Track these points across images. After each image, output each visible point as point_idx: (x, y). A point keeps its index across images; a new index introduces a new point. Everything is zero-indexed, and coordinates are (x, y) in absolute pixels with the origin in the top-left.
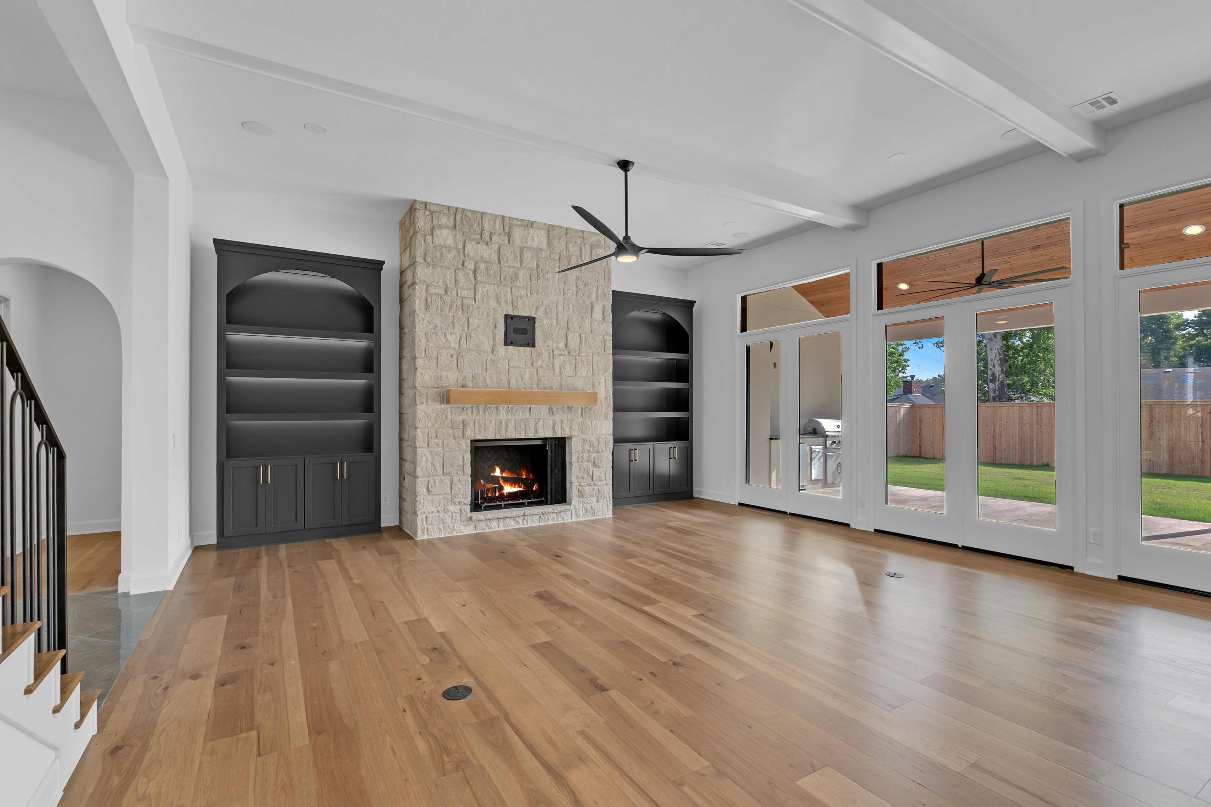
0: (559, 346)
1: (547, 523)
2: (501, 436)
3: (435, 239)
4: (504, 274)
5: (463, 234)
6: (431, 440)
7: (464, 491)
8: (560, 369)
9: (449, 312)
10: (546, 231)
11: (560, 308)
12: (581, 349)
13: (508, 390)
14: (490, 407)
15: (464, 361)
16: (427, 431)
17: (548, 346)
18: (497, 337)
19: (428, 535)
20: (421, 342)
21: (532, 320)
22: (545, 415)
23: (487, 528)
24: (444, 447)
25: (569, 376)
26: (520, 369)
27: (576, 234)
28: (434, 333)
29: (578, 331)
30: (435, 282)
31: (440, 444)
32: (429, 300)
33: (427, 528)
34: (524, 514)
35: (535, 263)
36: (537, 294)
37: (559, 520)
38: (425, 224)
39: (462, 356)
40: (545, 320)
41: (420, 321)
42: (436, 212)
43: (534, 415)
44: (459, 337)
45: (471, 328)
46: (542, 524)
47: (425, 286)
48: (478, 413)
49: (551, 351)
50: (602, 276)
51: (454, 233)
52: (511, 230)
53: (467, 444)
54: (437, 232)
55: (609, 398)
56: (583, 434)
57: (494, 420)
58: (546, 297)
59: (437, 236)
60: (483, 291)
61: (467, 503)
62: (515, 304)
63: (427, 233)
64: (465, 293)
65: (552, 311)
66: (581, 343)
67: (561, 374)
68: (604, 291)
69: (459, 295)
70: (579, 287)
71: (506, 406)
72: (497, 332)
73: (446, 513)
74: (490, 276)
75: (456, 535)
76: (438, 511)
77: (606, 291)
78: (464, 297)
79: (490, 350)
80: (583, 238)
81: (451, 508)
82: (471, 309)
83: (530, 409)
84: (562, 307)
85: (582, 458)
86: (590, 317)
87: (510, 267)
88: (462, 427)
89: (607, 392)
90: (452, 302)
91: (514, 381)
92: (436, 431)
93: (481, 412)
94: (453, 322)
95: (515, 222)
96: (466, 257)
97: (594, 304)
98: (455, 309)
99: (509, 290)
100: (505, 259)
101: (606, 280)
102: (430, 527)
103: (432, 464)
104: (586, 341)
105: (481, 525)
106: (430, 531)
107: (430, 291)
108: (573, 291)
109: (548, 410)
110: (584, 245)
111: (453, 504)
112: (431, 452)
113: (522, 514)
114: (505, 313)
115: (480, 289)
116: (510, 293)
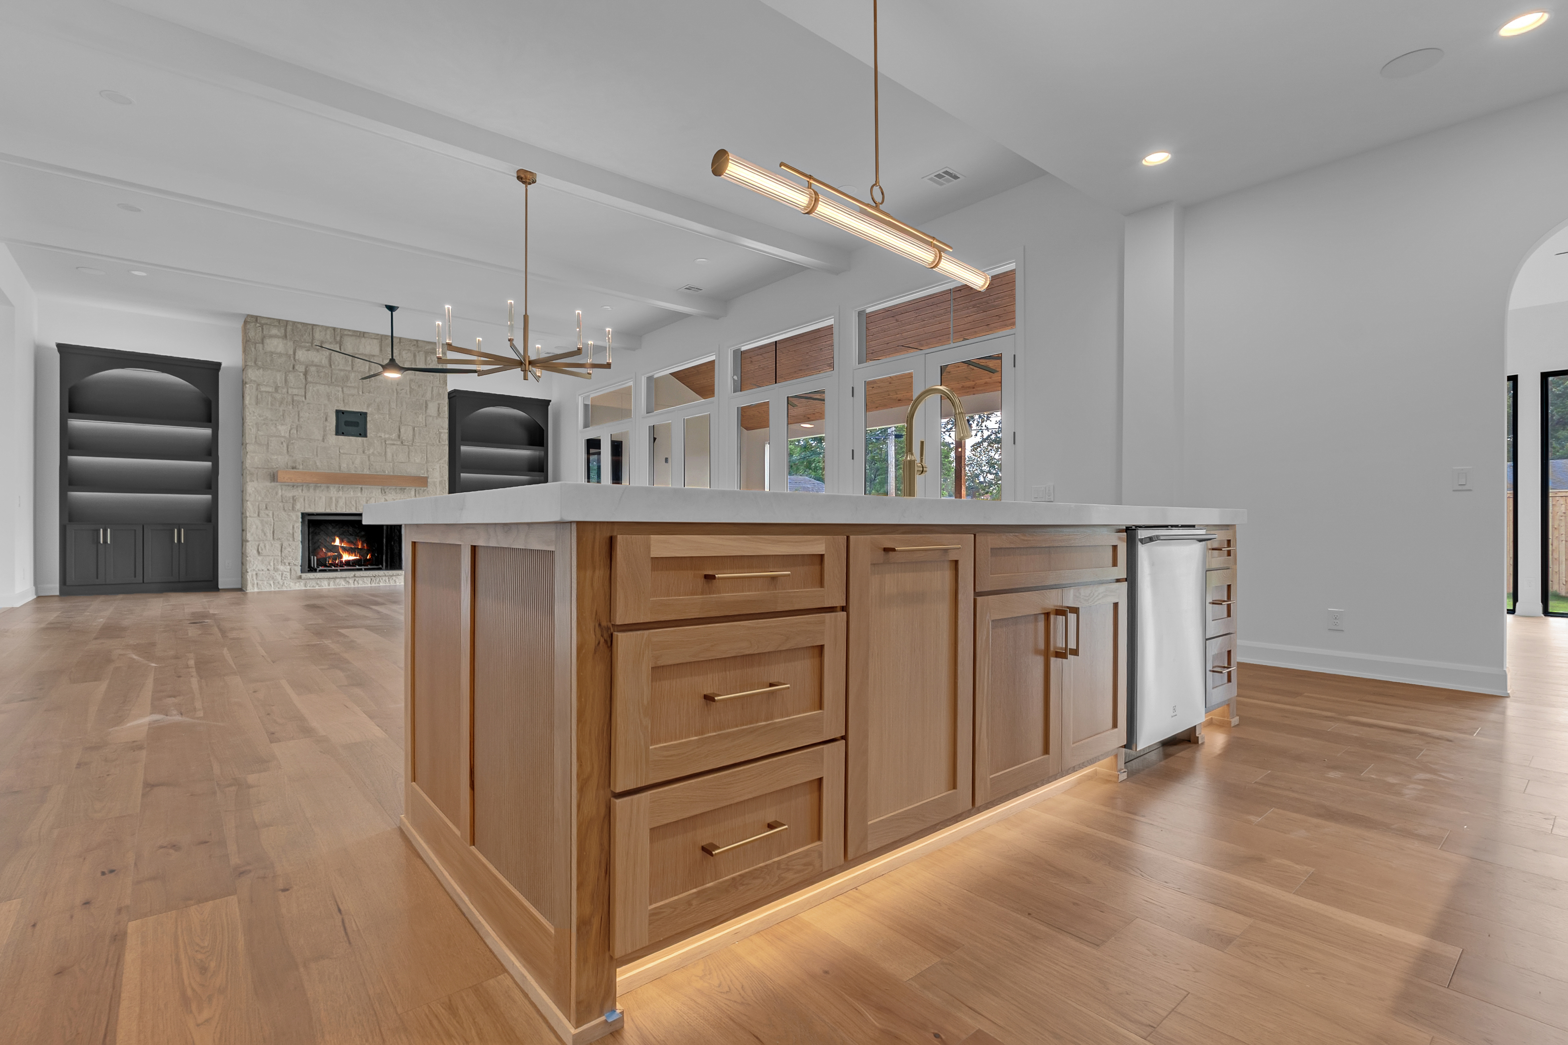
0: (390, 436)
1: (378, 585)
2: (331, 510)
3: (266, 347)
4: (335, 376)
5: (294, 343)
6: (261, 511)
7: (293, 554)
8: (393, 456)
9: (280, 407)
10: (379, 341)
11: (393, 405)
13: (339, 472)
14: (320, 486)
15: (294, 447)
16: (257, 504)
17: (381, 437)
18: (328, 428)
19: (259, 588)
20: (251, 431)
21: (364, 415)
22: (377, 494)
23: (317, 586)
24: (274, 517)
25: (402, 463)
26: (351, 455)
27: (410, 343)
28: (264, 424)
29: (411, 424)
30: (266, 382)
31: (271, 515)
32: (259, 396)
33: (257, 583)
34: (355, 575)
36: (369, 393)
37: (391, 582)
38: (256, 334)
39: (292, 443)
40: (376, 415)
41: (250, 413)
42: (266, 324)
43: (365, 496)
44: (289, 428)
45: (302, 420)
46: (373, 585)
47: (256, 385)
48: (309, 490)
49: (383, 441)
50: (437, 378)
51: (285, 342)
52: (342, 339)
53: (297, 516)
54: (267, 341)
55: (444, 482)
57: (324, 497)
58: (378, 396)
59: (267, 344)
60: (314, 390)
61: (297, 564)
62: (346, 401)
63: (258, 342)
64: (295, 391)
65: (385, 407)
66: (414, 435)
67: (393, 460)
68: (439, 391)
69: (290, 393)
70: (413, 387)
71: (337, 486)
72: (327, 424)
73: (276, 571)
74: (321, 378)
75: (285, 589)
76: (268, 570)
77: (441, 391)
78: (295, 395)
79: (321, 438)
80: (417, 346)
81: (281, 568)
82: (302, 404)
83: (361, 489)
84: (395, 404)
86: (424, 413)
87: (341, 370)
88: (292, 502)
89: (442, 477)
90: (282, 399)
91: (345, 466)
92: (266, 505)
93: (312, 490)
94: (283, 415)
95: (346, 333)
96: (297, 361)
97: (428, 403)
98: (285, 404)
99: (340, 389)
100: (336, 363)
101: (441, 382)
102: (259, 582)
103: (263, 530)
104: (420, 433)
105: (311, 583)
106: (260, 585)
107: (260, 389)
108: (407, 390)
109: (380, 490)
110: (419, 352)
111: (283, 564)
112: (262, 521)
113: (352, 575)
114: (336, 408)
115: (311, 388)
116: (341, 392)
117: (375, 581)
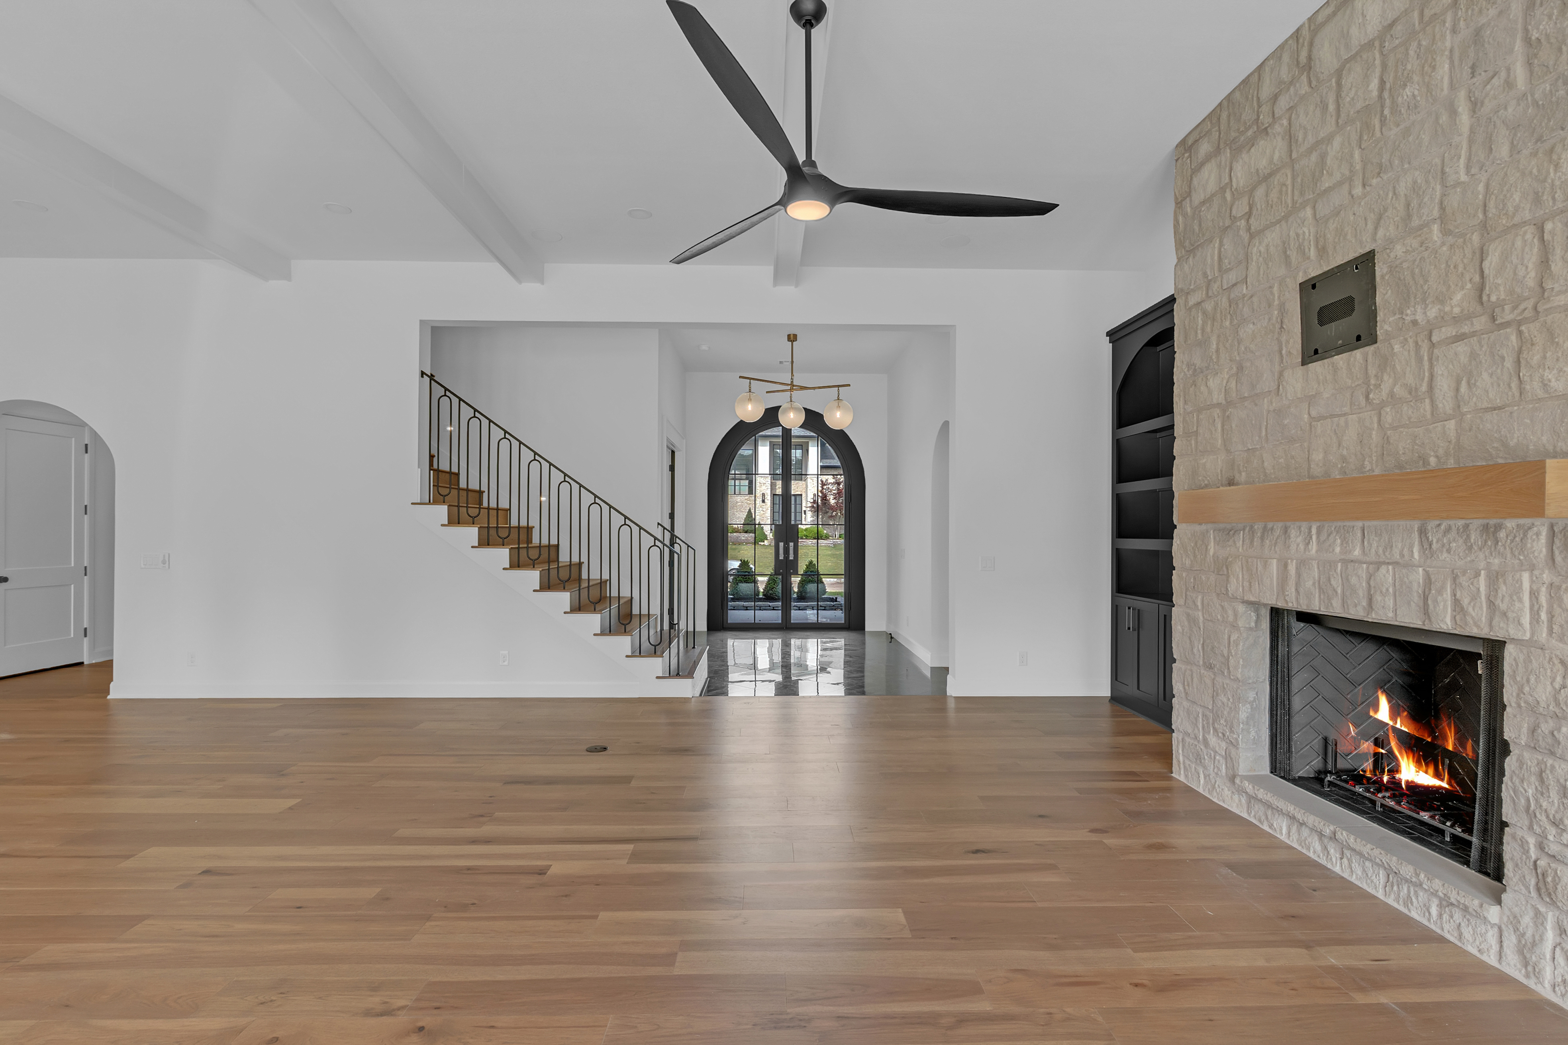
0: (1447, 309)
4: (1300, 178)
5: (1230, 149)
6: (1188, 593)
8: (1456, 389)
12: (1548, 285)
13: (1307, 481)
15: (1233, 426)
16: (1186, 575)
17: (1415, 323)
18: (1286, 350)
19: (1184, 774)
21: (1367, 263)
22: (1406, 552)
26: (1335, 419)
28: (1193, 382)
30: (1194, 283)
31: (1200, 603)
32: (1187, 322)
33: (1184, 762)
35: (1374, 84)
38: (1183, 181)
39: (1228, 417)
40: (1403, 244)
41: (1178, 367)
42: (1196, 143)
43: (1373, 550)
44: (1225, 377)
45: (1242, 348)
47: (1183, 298)
49: (1426, 334)
51: (1219, 157)
52: (1313, 49)
54: (1196, 181)
56: (1561, 639)
58: (1406, 166)
59: (1196, 190)
60: (1260, 252)
61: (1234, 742)
62: (1321, 243)
64: (1233, 277)
65: (1426, 199)
66: (1545, 262)
67: (1459, 407)
69: (1225, 286)
71: (1304, 525)
72: (1286, 335)
73: (1205, 747)
74: (1272, 207)
78: (1233, 286)
79: (1275, 386)
81: (1213, 740)
82: (1242, 305)
85: (1550, 740)
87: (1311, 151)
90: (1215, 308)
91: (1321, 456)
93: (1257, 541)
94: (1216, 349)
96: (1235, 193)
98: (1220, 321)
99: (1310, 213)
100: (1300, 137)
103: (1191, 640)
105: (1257, 807)
111: (1215, 734)
112: (1188, 615)
114: (1301, 279)
115: (1256, 250)
116: (1311, 221)
117: (1395, 888)
